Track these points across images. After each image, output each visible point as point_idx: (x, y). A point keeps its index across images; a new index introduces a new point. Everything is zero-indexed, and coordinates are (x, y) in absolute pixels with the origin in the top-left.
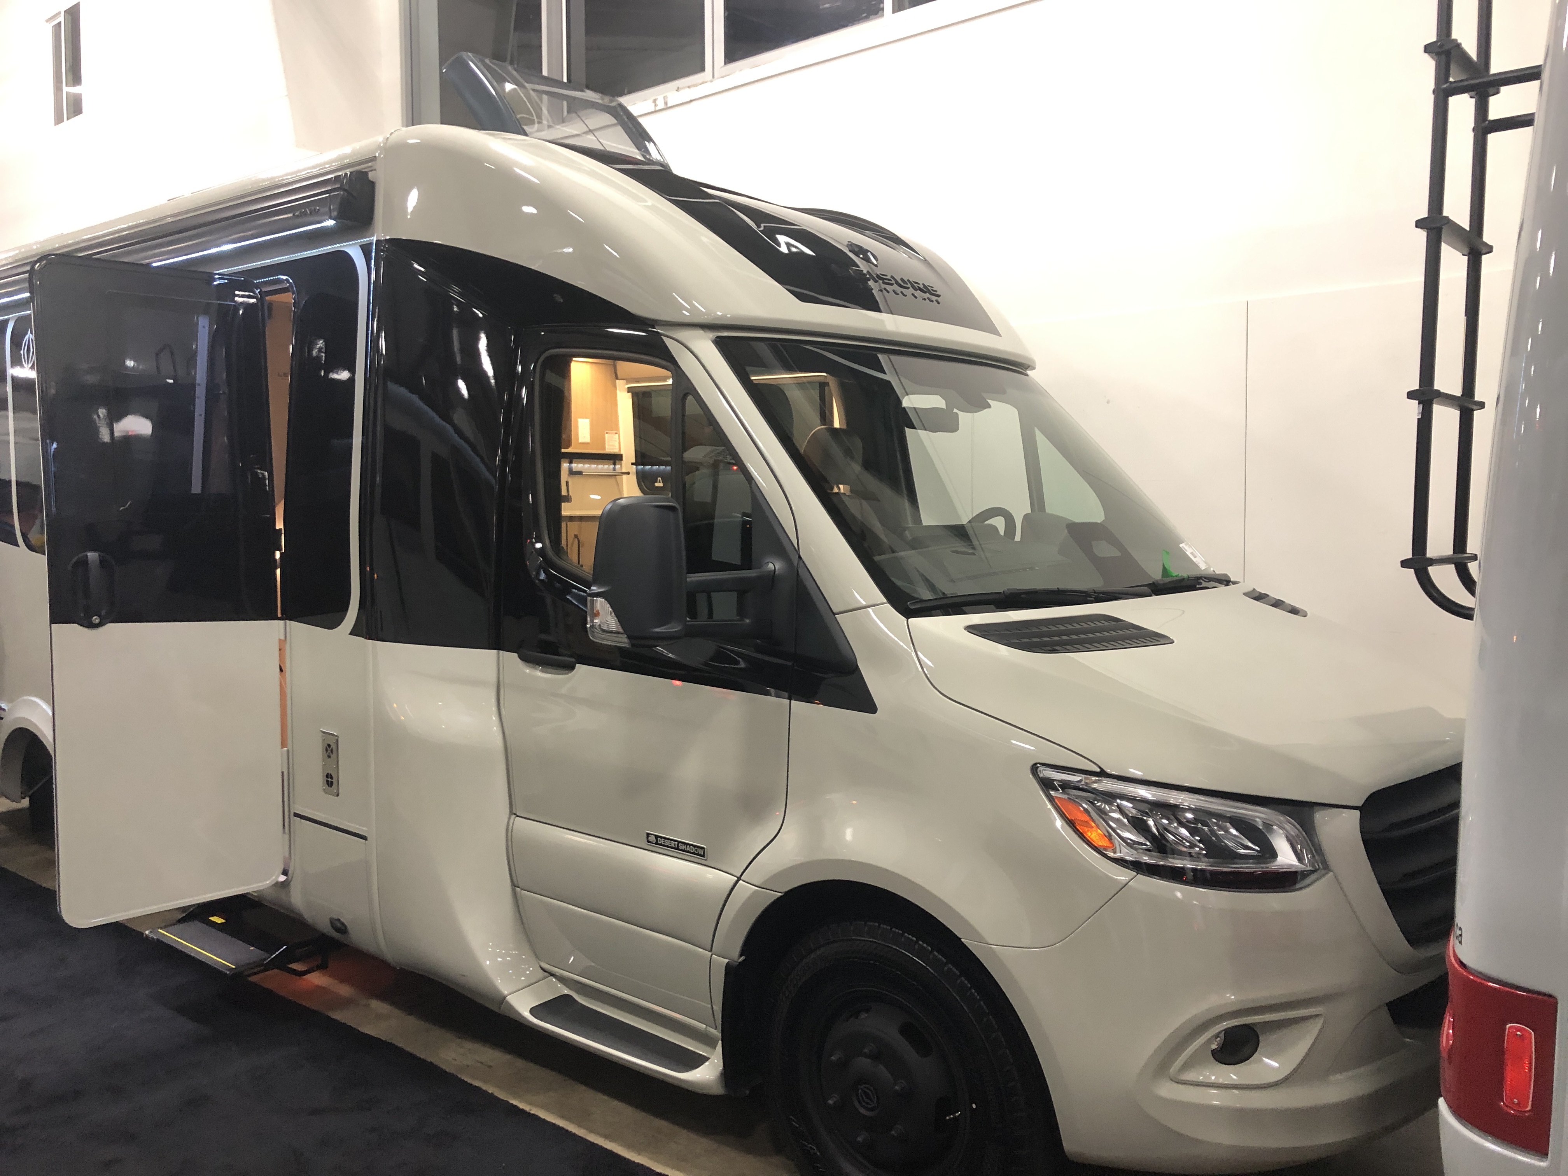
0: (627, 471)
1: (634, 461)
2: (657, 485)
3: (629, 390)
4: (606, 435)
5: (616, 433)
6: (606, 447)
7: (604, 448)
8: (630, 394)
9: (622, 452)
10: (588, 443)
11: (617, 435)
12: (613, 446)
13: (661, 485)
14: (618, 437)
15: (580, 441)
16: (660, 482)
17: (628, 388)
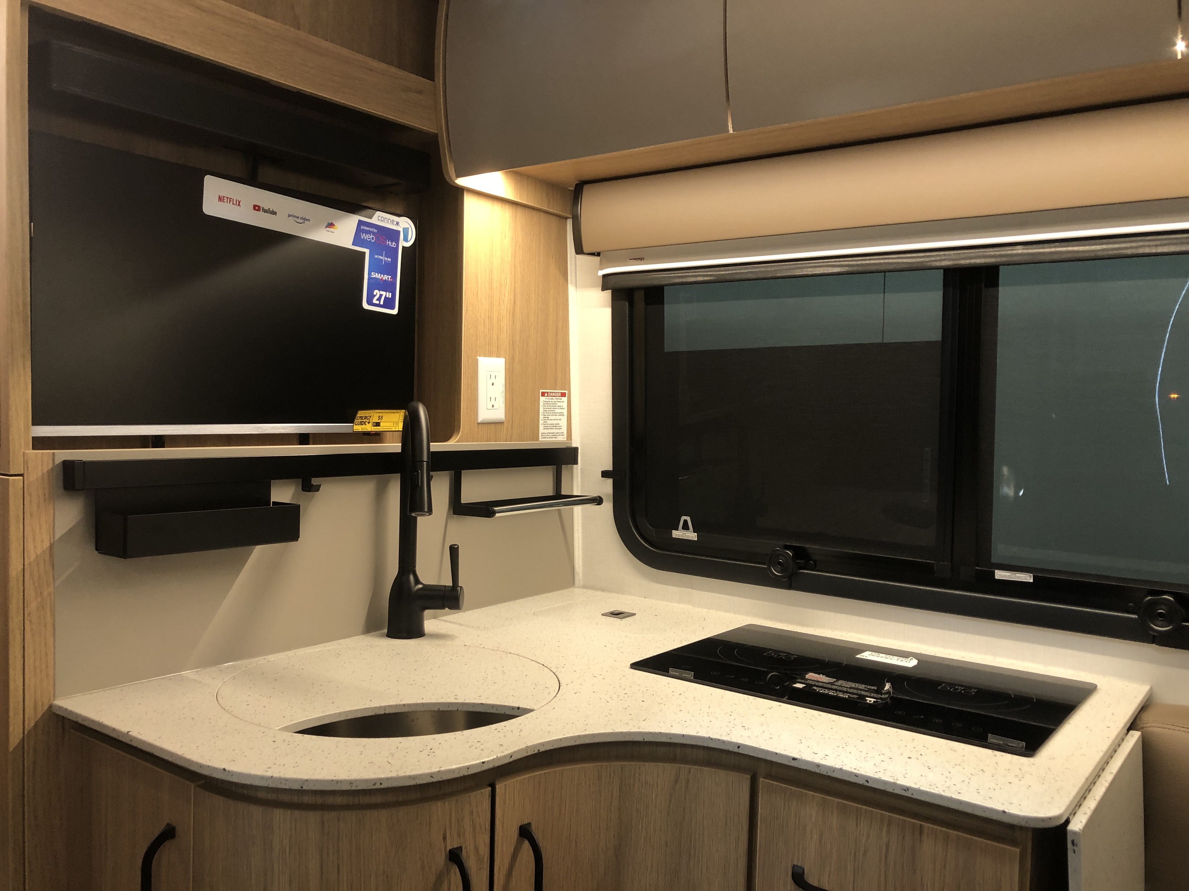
0: (595, 494)
1: (609, 467)
2: (677, 534)
3: (607, 282)
4: (542, 399)
5: (563, 395)
6: (541, 430)
7: (535, 435)
8: (608, 294)
9: (575, 443)
10: (500, 423)
11: (565, 399)
12: (557, 426)
13: (692, 536)
14: (565, 405)
15: (480, 419)
16: (686, 527)
17: (605, 276)
